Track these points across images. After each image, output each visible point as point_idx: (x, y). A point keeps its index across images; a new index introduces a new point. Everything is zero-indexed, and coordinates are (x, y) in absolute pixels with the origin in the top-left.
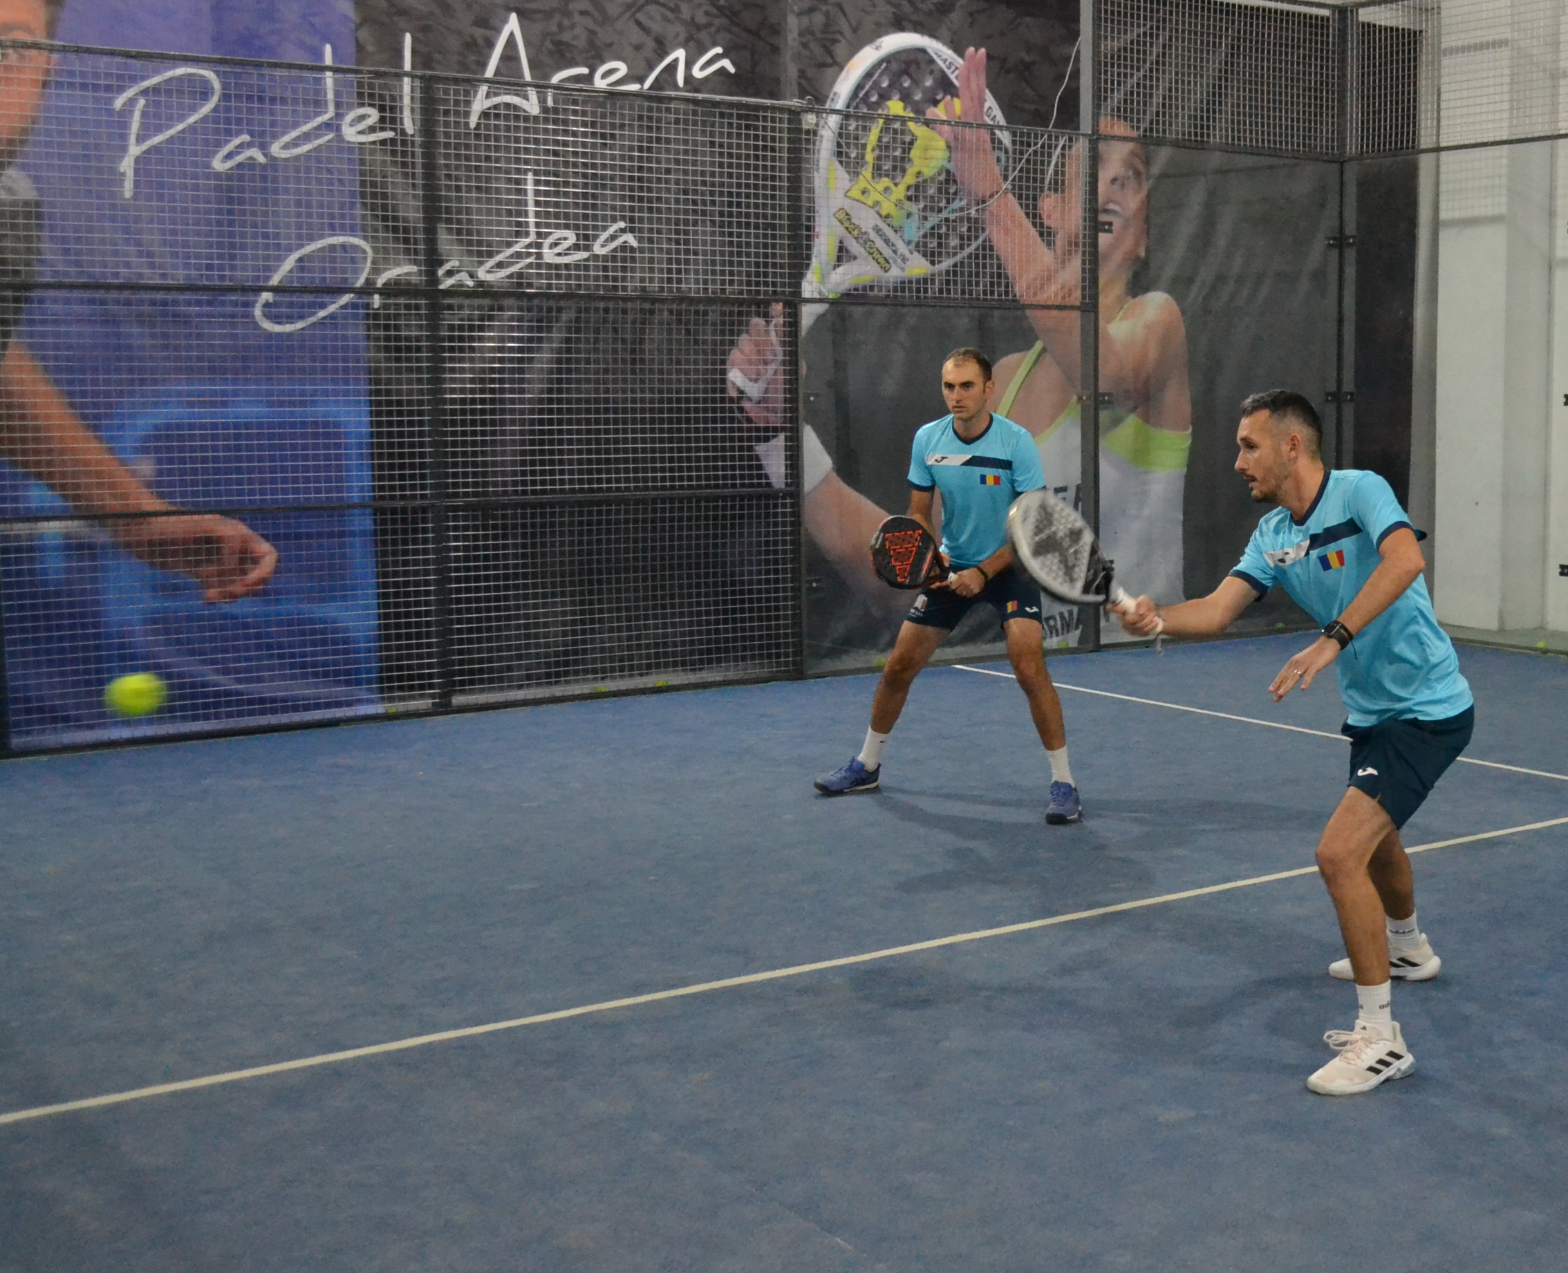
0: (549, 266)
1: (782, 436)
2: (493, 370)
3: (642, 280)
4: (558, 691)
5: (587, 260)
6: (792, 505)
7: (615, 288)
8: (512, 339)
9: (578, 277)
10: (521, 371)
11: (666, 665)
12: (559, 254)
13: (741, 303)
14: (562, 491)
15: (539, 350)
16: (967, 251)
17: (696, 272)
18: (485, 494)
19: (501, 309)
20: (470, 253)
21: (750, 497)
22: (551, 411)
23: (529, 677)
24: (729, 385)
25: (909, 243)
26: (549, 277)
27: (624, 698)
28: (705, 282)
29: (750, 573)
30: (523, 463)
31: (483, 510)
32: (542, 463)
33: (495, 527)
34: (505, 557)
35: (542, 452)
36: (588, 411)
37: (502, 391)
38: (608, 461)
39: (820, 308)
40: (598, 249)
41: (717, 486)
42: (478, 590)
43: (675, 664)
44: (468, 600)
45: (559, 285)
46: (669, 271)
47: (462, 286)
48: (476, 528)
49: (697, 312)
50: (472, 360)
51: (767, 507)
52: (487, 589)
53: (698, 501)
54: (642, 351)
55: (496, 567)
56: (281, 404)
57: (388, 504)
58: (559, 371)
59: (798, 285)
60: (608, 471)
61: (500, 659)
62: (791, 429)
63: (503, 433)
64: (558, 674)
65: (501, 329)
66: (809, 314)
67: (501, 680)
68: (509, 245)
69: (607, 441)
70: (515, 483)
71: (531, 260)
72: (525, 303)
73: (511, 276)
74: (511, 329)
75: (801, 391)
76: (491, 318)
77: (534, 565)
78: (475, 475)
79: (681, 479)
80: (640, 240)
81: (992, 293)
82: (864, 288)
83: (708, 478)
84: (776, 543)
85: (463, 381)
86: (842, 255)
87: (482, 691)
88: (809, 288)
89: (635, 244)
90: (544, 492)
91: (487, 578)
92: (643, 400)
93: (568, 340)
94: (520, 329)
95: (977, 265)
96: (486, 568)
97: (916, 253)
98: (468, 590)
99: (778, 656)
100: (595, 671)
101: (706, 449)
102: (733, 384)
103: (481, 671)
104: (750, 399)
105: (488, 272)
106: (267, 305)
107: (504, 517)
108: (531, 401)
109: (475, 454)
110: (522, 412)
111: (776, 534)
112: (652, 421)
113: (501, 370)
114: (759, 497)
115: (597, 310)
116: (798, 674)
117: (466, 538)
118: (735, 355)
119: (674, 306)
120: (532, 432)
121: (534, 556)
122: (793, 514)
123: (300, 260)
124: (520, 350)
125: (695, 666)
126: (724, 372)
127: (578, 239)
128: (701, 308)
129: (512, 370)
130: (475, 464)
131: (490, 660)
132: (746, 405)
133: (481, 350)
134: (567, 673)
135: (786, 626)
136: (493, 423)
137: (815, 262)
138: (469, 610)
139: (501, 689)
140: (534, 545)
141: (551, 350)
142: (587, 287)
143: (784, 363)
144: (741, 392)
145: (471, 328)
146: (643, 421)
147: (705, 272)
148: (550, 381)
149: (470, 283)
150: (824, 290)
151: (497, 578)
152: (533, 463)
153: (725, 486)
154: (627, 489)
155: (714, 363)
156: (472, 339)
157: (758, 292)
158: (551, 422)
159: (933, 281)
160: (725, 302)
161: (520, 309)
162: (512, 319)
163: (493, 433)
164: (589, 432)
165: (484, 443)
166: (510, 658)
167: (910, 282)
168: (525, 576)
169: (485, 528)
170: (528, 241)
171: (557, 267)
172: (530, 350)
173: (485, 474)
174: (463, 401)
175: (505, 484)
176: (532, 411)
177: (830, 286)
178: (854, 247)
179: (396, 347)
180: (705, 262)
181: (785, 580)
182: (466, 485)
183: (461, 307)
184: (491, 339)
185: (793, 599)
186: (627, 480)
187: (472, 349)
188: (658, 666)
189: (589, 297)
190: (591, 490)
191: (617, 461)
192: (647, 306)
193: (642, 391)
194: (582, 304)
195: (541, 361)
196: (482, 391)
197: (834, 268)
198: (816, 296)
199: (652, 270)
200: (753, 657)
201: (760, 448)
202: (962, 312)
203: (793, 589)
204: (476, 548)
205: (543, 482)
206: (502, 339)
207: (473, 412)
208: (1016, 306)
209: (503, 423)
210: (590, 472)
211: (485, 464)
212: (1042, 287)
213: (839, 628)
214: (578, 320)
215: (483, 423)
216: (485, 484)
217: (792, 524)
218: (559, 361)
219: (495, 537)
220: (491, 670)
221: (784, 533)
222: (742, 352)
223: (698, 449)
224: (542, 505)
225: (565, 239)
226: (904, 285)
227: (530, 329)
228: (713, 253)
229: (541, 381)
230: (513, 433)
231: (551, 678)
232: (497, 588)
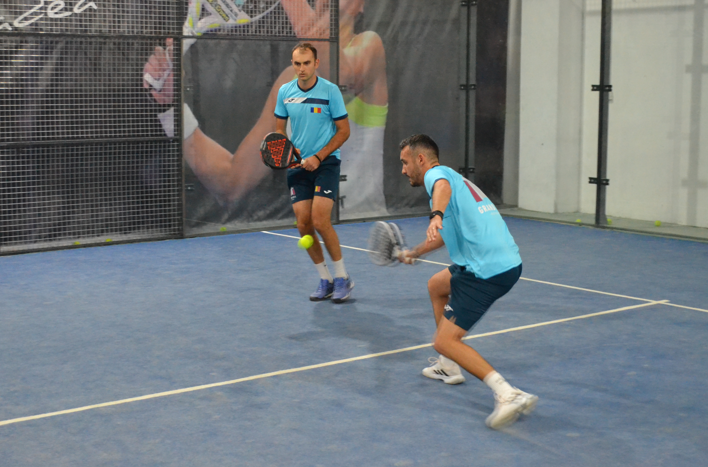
0: (52, 19)
1: (172, 109)
2: (22, 75)
3: (100, 26)
4: (54, 244)
5: (70, 16)
6: (178, 146)
7: (86, 31)
8: (32, 58)
9: (66, 25)
10: (37, 75)
11: (112, 231)
12: (56, 13)
13: (151, 38)
14: (58, 138)
15: (46, 64)
16: (269, 10)
17: (128, 22)
18: (18, 140)
19: (26, 42)
20: (11, 13)
21: (156, 141)
22: (52, 96)
23: (40, 237)
24: (144, 83)
25: (239, 6)
26: (52, 25)
27: (90, 248)
28: (133, 27)
29: (156, 182)
30: (38, 124)
31: (18, 148)
32: (48, 123)
33: (23, 158)
34: (28, 173)
35: (48, 118)
36: (71, 96)
37: (27, 85)
38: (82, 122)
39: (192, 41)
40: (76, 10)
41: (138, 136)
42: (14, 190)
43: (116, 230)
44: (9, 196)
45: (56, 30)
46: (114, 22)
47: (7, 30)
48: (13, 158)
49: (128, 44)
50: (11, 69)
51: (164, 146)
52: (19, 190)
53: (129, 144)
54: (100, 64)
55: (24, 179)
58: (57, 75)
59: (181, 29)
60: (82, 128)
61: (25, 227)
62: (177, 106)
63: (27, 108)
64: (55, 235)
65: (26, 53)
66: (186, 44)
67: (25, 238)
68: (31, 8)
69: (81, 112)
70: (33, 134)
71: (41, 16)
72: (39, 39)
73: (31, 25)
74: (32, 53)
75: (183, 85)
76: (21, 47)
77: (43, 178)
78: (13, 130)
79: (120, 132)
80: (99, 5)
81: (283, 32)
82: (216, 30)
83: (134, 131)
84: (169, 166)
85: (7, 80)
86: (204, 12)
87: (16, 244)
88: (186, 31)
89: (95, 7)
90: (48, 139)
91: (19, 184)
92: (100, 91)
93: (62, 59)
94: (36, 53)
95: (275, 18)
96: (19, 179)
97: (242, 12)
98: (9, 191)
99: (170, 226)
100: (74, 234)
101: (133, 116)
102: (147, 81)
103: (15, 233)
104: (155, 90)
105: (20, 23)
107: (28, 152)
108: (42, 91)
109: (13, 119)
110: (37, 96)
111: (169, 161)
112: (105, 101)
113: (27, 75)
114: (160, 141)
115: (76, 42)
116: (180, 236)
117: (8, 163)
118: (147, 66)
119: (117, 41)
120: (43, 107)
121: (43, 172)
122: (178, 151)
124: (37, 64)
125: (125, 231)
126: (142, 75)
127: (66, 5)
128: (130, 41)
129: (32, 75)
130: (13, 124)
131: (20, 228)
132: (153, 93)
133: (17, 64)
134: (60, 235)
135: (174, 210)
136: (22, 102)
137: (189, 17)
138: (9, 201)
139: (26, 243)
140: (43, 167)
141: (52, 64)
142: (71, 30)
143: (174, 70)
144: (151, 86)
145: (11, 52)
146: (100, 101)
147: (133, 22)
148: (52, 80)
149: (10, 28)
150: (194, 31)
151: (24, 184)
152: (43, 123)
153: (143, 136)
154: (92, 137)
155: (137, 70)
156: (11, 58)
157: (160, 33)
158: (52, 102)
159: (252, 26)
160: (143, 38)
161: (36, 42)
162: (32, 47)
163: (22, 108)
164: (72, 107)
165: (18, 113)
166: (30, 227)
167: (240, 27)
168: (39, 183)
169: (18, 158)
170: (40, 6)
171: (56, 20)
172: (42, 64)
173: (18, 129)
174: (7, 91)
175: (28, 135)
176: (42, 96)
177: (196, 29)
178: (210, 8)
180: (133, 17)
181: (174, 186)
182: (8, 135)
183: (5, 41)
184: (22, 58)
185: (178, 195)
186: (92, 133)
187: (11, 64)
188: (107, 231)
189: (73, 36)
190: (73, 138)
191: (87, 122)
192: (102, 40)
193: (100, 85)
194: (69, 39)
195: (47, 69)
196: (17, 86)
197: (200, 19)
198: (191, 35)
199: (105, 21)
200: (156, 227)
201: (160, 116)
202: (268, 42)
203: (178, 191)
204: (13, 168)
205: (48, 134)
206: (27, 58)
207: (12, 97)
209: (27, 102)
210: (72, 128)
211: (18, 124)
212: (309, 29)
213: (201, 211)
214: (66, 48)
215: (17, 102)
216: (18, 135)
217: (178, 155)
218: (57, 70)
219: (23, 163)
220: (20, 233)
221: (173, 161)
222: (151, 64)
223: (128, 116)
224: (48, 146)
225: (59, 5)
226: (236, 28)
227: (42, 53)
228: (137, 12)
229: (47, 80)
230: (33, 107)
231: (50, 237)
232: (24, 190)
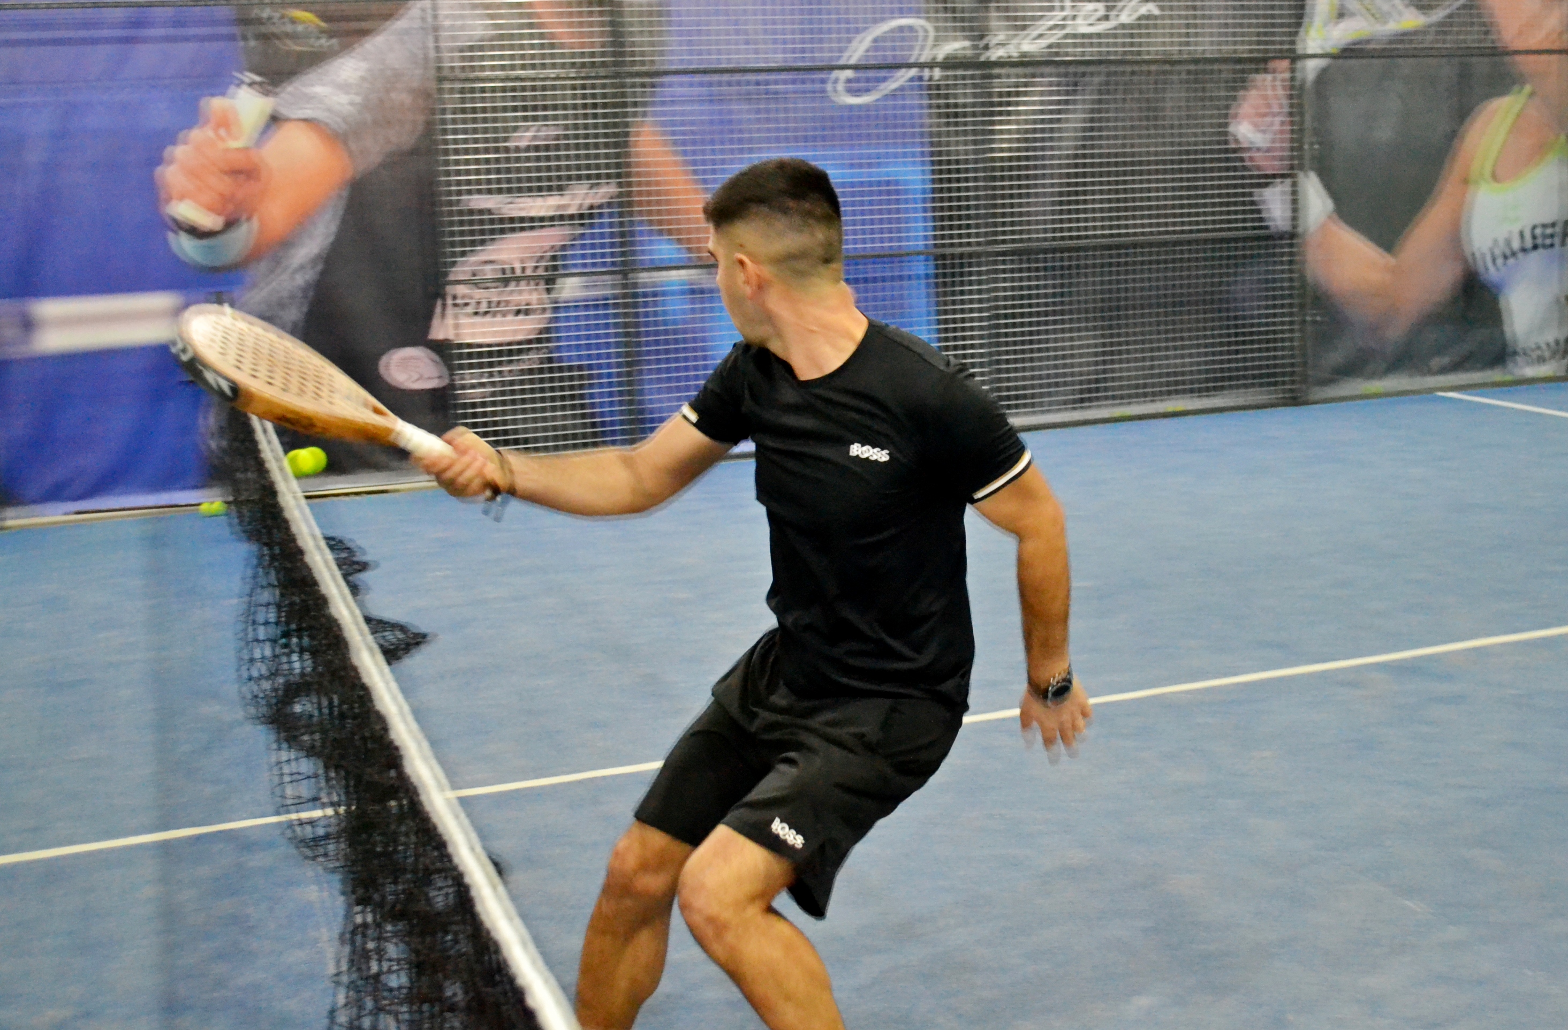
1: (1288, 182)
6: (1290, 245)
12: (1091, 25)
13: (1250, 61)
16: (1460, 2)
39: (1321, 63)
40: (1124, 18)
45: (1090, 53)
47: (1009, 57)
56: (861, 166)
57: (948, 251)
66: (1310, 69)
71: (1066, 31)
75: (1307, 140)
80: (1162, 8)
82: (1361, 43)
84: (1274, 281)
86: (1342, 12)
89: (1155, 11)
97: (1410, 7)
105: (1031, 43)
106: (849, 81)
111: (1274, 272)
123: (875, 40)
127: (1107, 10)
149: (1016, 54)
150: (1325, 46)
159: (1428, 32)
167: (1404, 34)
170: (1064, 14)
177: (1328, 43)
179: (952, 114)
181: (1291, 314)
185: (1299, 331)
197: (1334, 25)
198: (1319, 51)
201: (1260, 194)
202: (1454, 60)
203: (1299, 322)
208: (1497, 53)
212: (1532, 32)
217: (1293, 263)
221: (1282, 271)
225: (1096, 10)
226: (1399, 37)
